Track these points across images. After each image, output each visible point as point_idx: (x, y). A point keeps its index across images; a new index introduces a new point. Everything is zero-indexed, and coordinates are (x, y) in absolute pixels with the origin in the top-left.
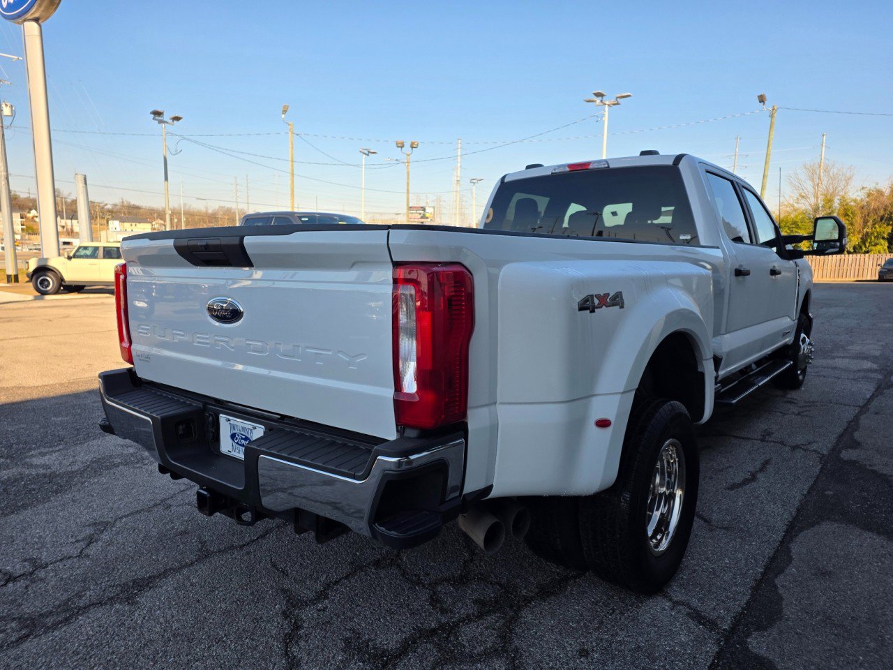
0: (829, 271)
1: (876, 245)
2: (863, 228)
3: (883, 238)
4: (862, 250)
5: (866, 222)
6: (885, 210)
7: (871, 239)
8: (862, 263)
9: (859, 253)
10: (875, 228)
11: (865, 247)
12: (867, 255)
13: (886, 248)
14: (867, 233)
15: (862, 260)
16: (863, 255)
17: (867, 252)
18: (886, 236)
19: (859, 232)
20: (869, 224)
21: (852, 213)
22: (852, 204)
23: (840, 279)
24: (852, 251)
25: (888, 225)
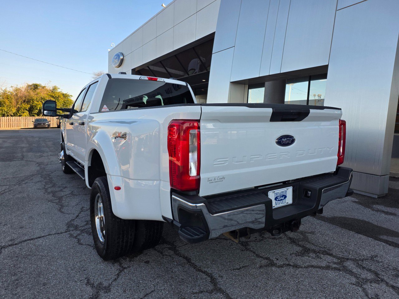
0: (3, 124)
1: (23, 113)
2: (17, 105)
3: (26, 110)
4: (17, 114)
5: (17, 102)
6: (25, 97)
7: (21, 110)
8: (19, 121)
9: (16, 116)
10: (22, 105)
11: (19, 113)
12: (21, 117)
13: (28, 114)
14: (19, 107)
15: (19, 119)
16: (19, 117)
17: (20, 116)
18: (28, 109)
19: (15, 107)
20: (19, 103)
21: (10, 98)
22: (9, 93)
23: (13, 128)
24: (13, 115)
25: (28, 104)
